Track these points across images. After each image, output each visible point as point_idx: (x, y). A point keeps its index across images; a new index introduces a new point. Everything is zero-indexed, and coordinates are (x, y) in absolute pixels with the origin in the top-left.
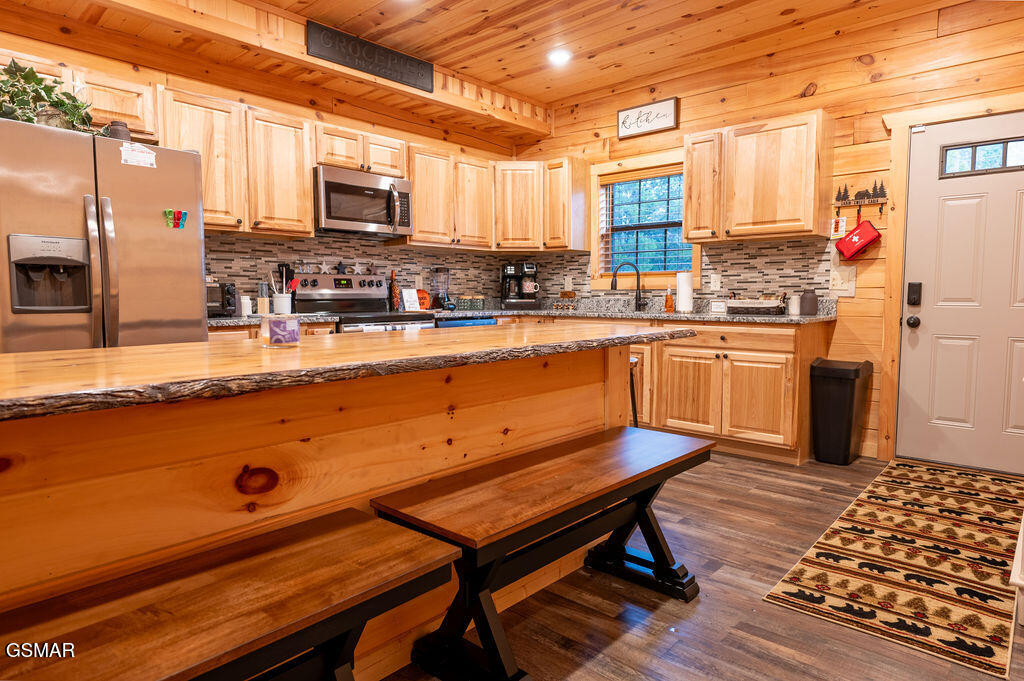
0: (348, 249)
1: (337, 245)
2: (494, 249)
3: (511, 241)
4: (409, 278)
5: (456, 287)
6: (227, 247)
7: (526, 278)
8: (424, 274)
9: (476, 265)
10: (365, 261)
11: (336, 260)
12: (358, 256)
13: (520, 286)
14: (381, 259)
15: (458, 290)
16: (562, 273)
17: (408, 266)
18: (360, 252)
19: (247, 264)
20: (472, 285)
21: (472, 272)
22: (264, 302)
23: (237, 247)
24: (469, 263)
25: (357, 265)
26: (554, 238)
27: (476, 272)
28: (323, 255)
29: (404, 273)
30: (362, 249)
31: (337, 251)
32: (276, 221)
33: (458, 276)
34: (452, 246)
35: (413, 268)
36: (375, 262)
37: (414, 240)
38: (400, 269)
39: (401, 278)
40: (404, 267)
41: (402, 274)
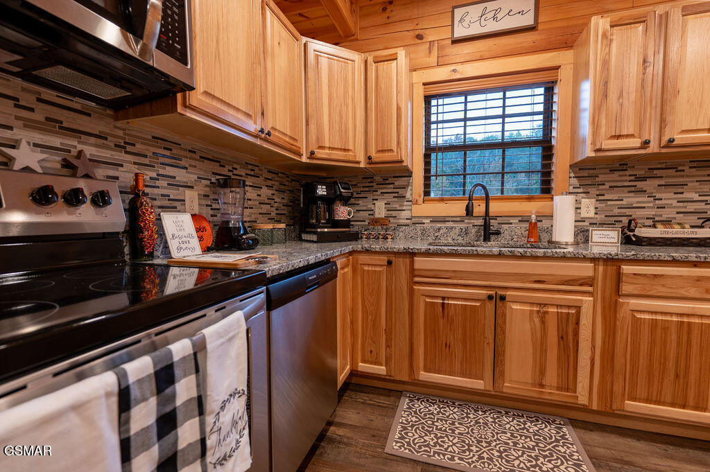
2: (304, 159)
3: (327, 151)
4: (173, 193)
7: (341, 201)
8: (202, 187)
10: (56, 141)
12: (30, 125)
13: (331, 211)
14: (107, 147)
16: (371, 196)
17: (170, 171)
18: (38, 116)
20: (265, 208)
21: (266, 192)
24: (261, 179)
26: (383, 151)
27: (270, 192)
29: (162, 183)
33: (248, 195)
34: (258, 142)
35: (181, 175)
36: (90, 151)
37: (194, 109)
38: (154, 175)
39: (156, 191)
40: (162, 172)
41: (158, 183)
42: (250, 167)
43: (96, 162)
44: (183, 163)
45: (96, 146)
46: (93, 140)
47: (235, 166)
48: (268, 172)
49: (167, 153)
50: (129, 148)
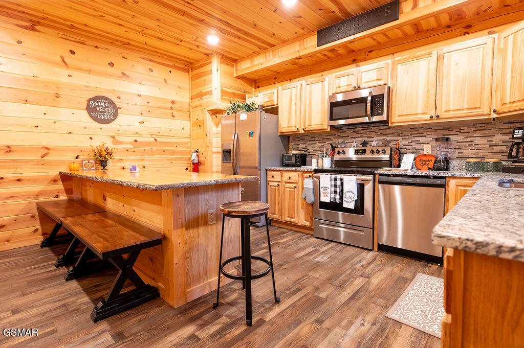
0: (371, 133)
1: (364, 131)
2: (494, 115)
3: (508, 105)
4: (418, 147)
5: (474, 152)
6: (313, 139)
8: (433, 143)
9: (504, 131)
10: (381, 138)
11: (362, 140)
12: (377, 136)
15: (477, 153)
17: (417, 139)
18: (379, 133)
19: (320, 145)
22: (320, 161)
23: (317, 138)
25: (374, 141)
28: (355, 137)
29: (414, 143)
30: (380, 132)
31: (364, 135)
32: (312, 126)
33: (476, 142)
35: (422, 139)
36: (388, 139)
37: (394, 123)
38: (410, 141)
39: (410, 147)
40: (413, 140)
41: (411, 144)
42: (478, 125)
43: (390, 141)
44: (424, 134)
45: (391, 137)
46: (390, 135)
47: (462, 128)
48: (504, 123)
49: (417, 132)
50: (401, 135)
